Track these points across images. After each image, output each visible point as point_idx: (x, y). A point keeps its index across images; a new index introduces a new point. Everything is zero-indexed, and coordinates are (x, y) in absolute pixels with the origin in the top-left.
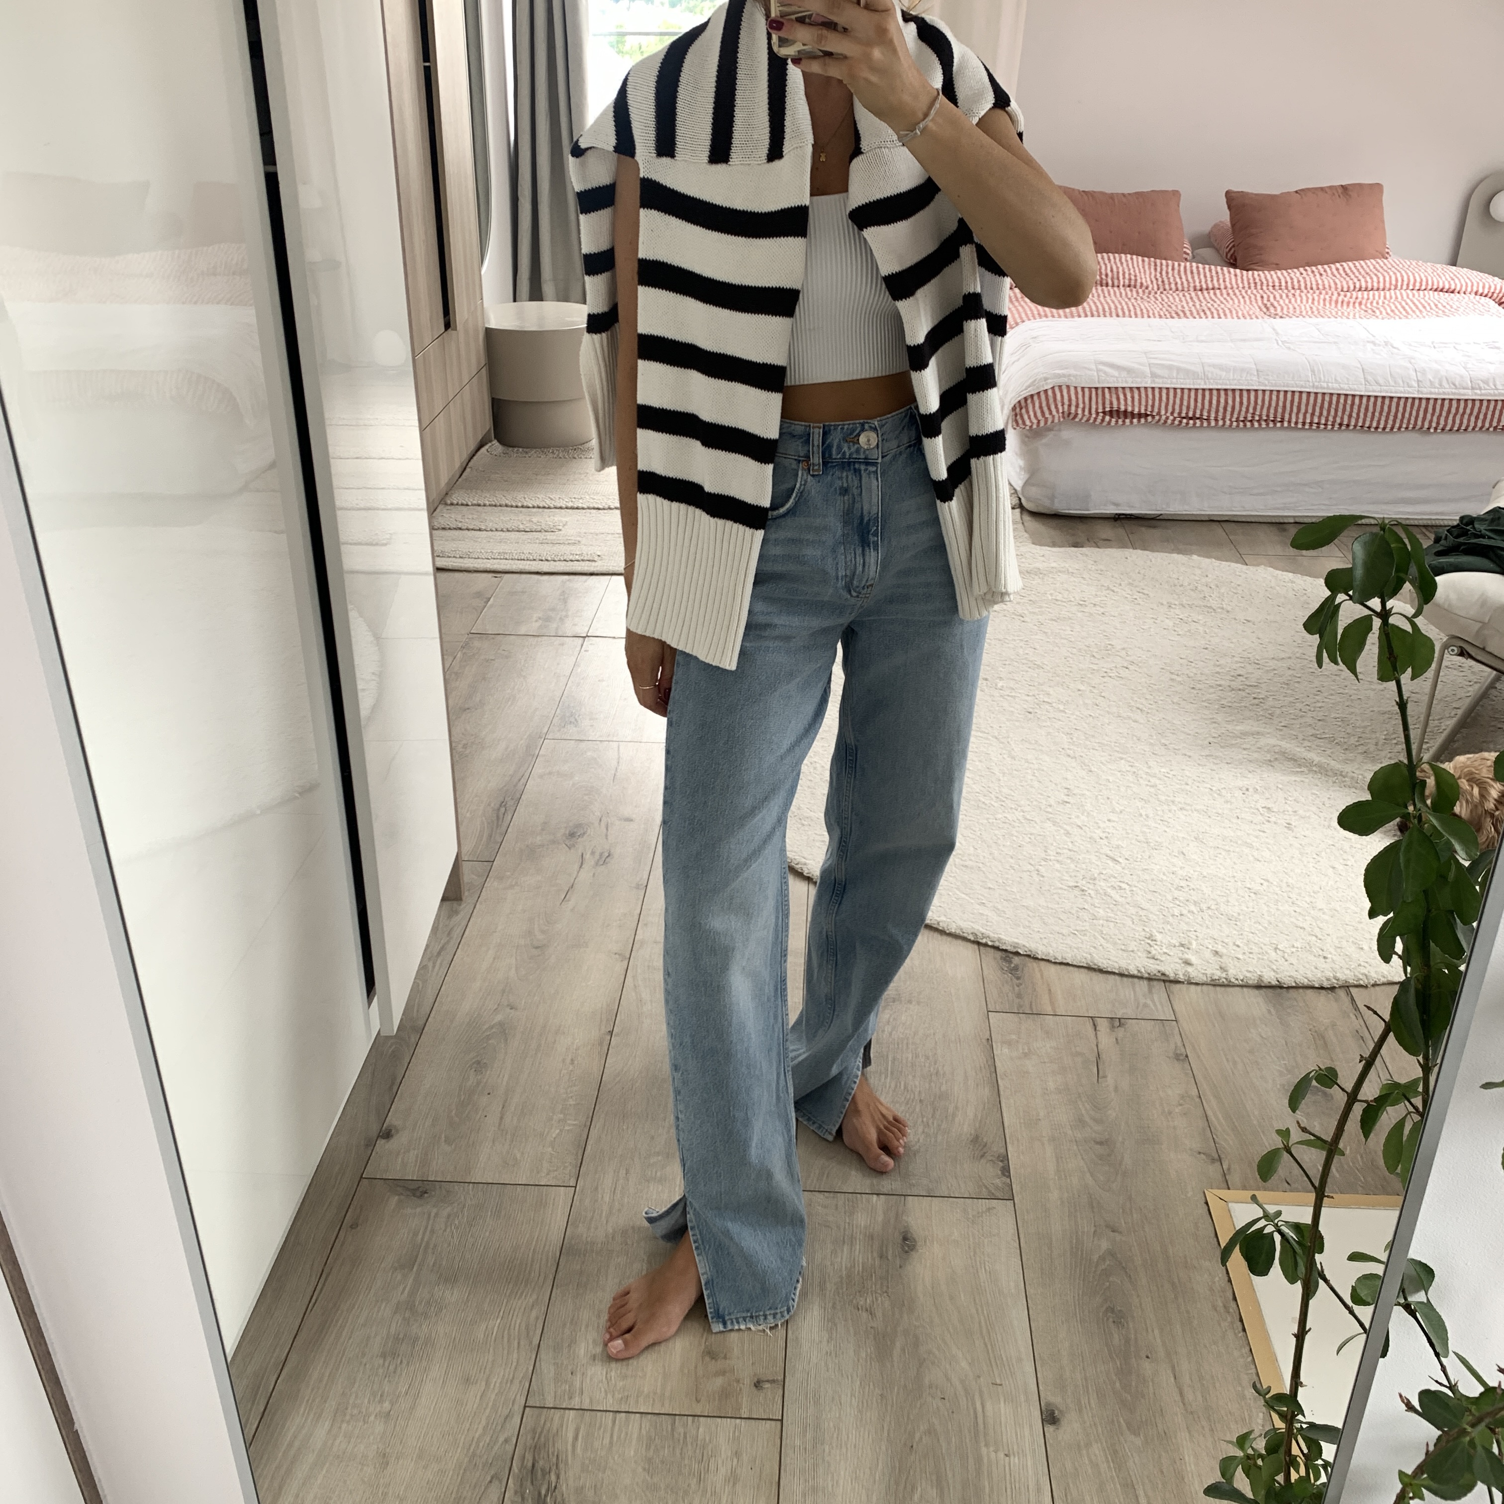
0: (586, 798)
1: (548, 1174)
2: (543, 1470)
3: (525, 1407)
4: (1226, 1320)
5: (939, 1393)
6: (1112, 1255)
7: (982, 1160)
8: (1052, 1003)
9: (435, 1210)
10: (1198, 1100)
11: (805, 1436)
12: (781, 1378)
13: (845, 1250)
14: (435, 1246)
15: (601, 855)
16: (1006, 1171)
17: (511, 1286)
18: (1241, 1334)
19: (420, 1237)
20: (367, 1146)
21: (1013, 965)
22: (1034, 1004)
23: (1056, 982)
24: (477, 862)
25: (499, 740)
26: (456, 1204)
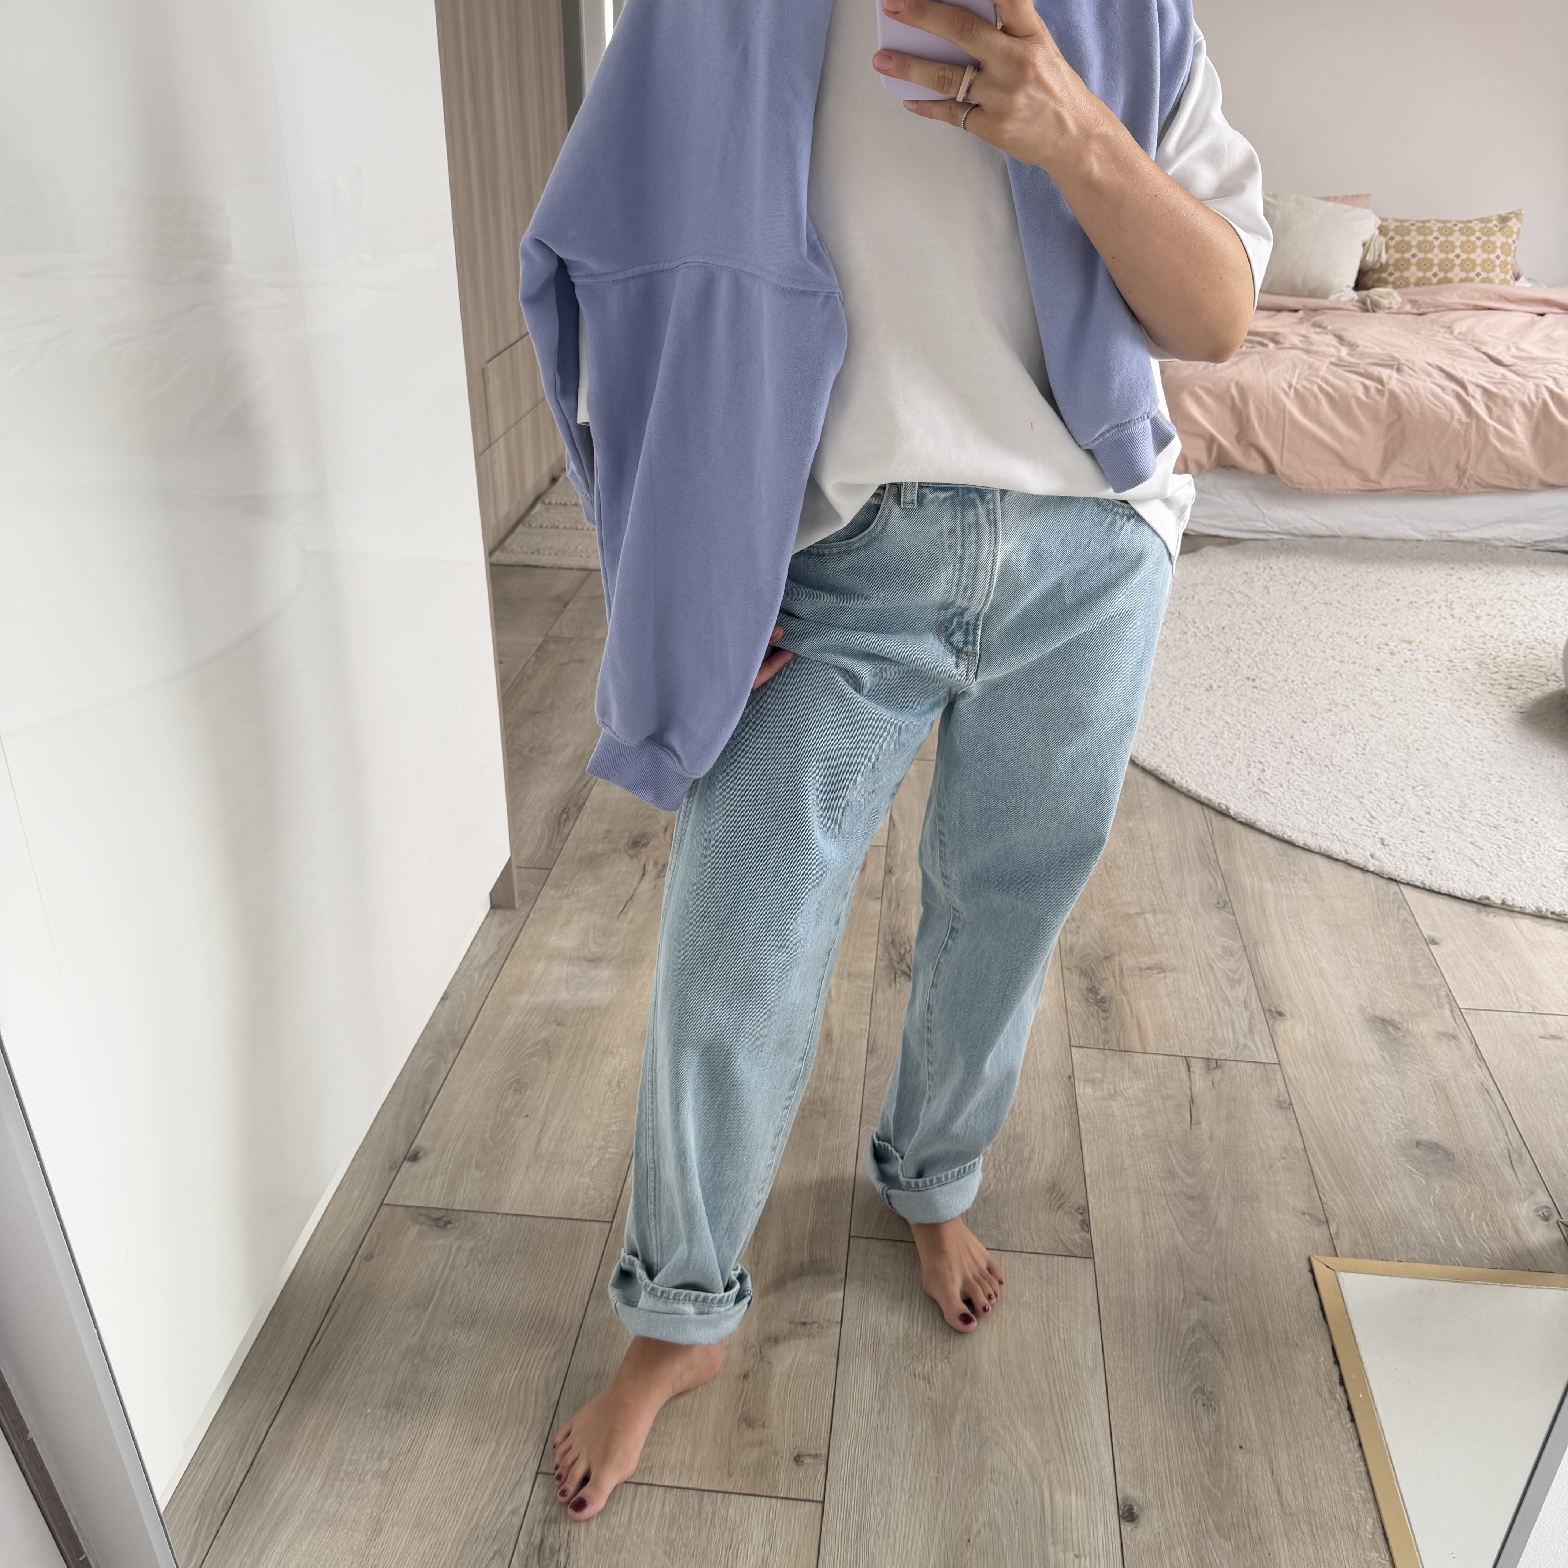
1: (583, 1207)
2: (552, 1548)
3: (537, 1473)
4: (1332, 1408)
5: (1002, 1479)
6: (1203, 1328)
7: (1059, 1212)
8: (1142, 1041)
9: (457, 1243)
10: (1302, 1153)
11: (847, 1521)
12: (824, 1452)
13: (903, 1307)
14: (454, 1284)
16: (1086, 1225)
17: (532, 1333)
18: (1350, 1425)
19: (439, 1273)
20: (391, 1168)
21: (1099, 997)
22: (1121, 1040)
23: (1147, 1017)
24: (534, 871)
25: (567, 745)
26: (481, 1237)
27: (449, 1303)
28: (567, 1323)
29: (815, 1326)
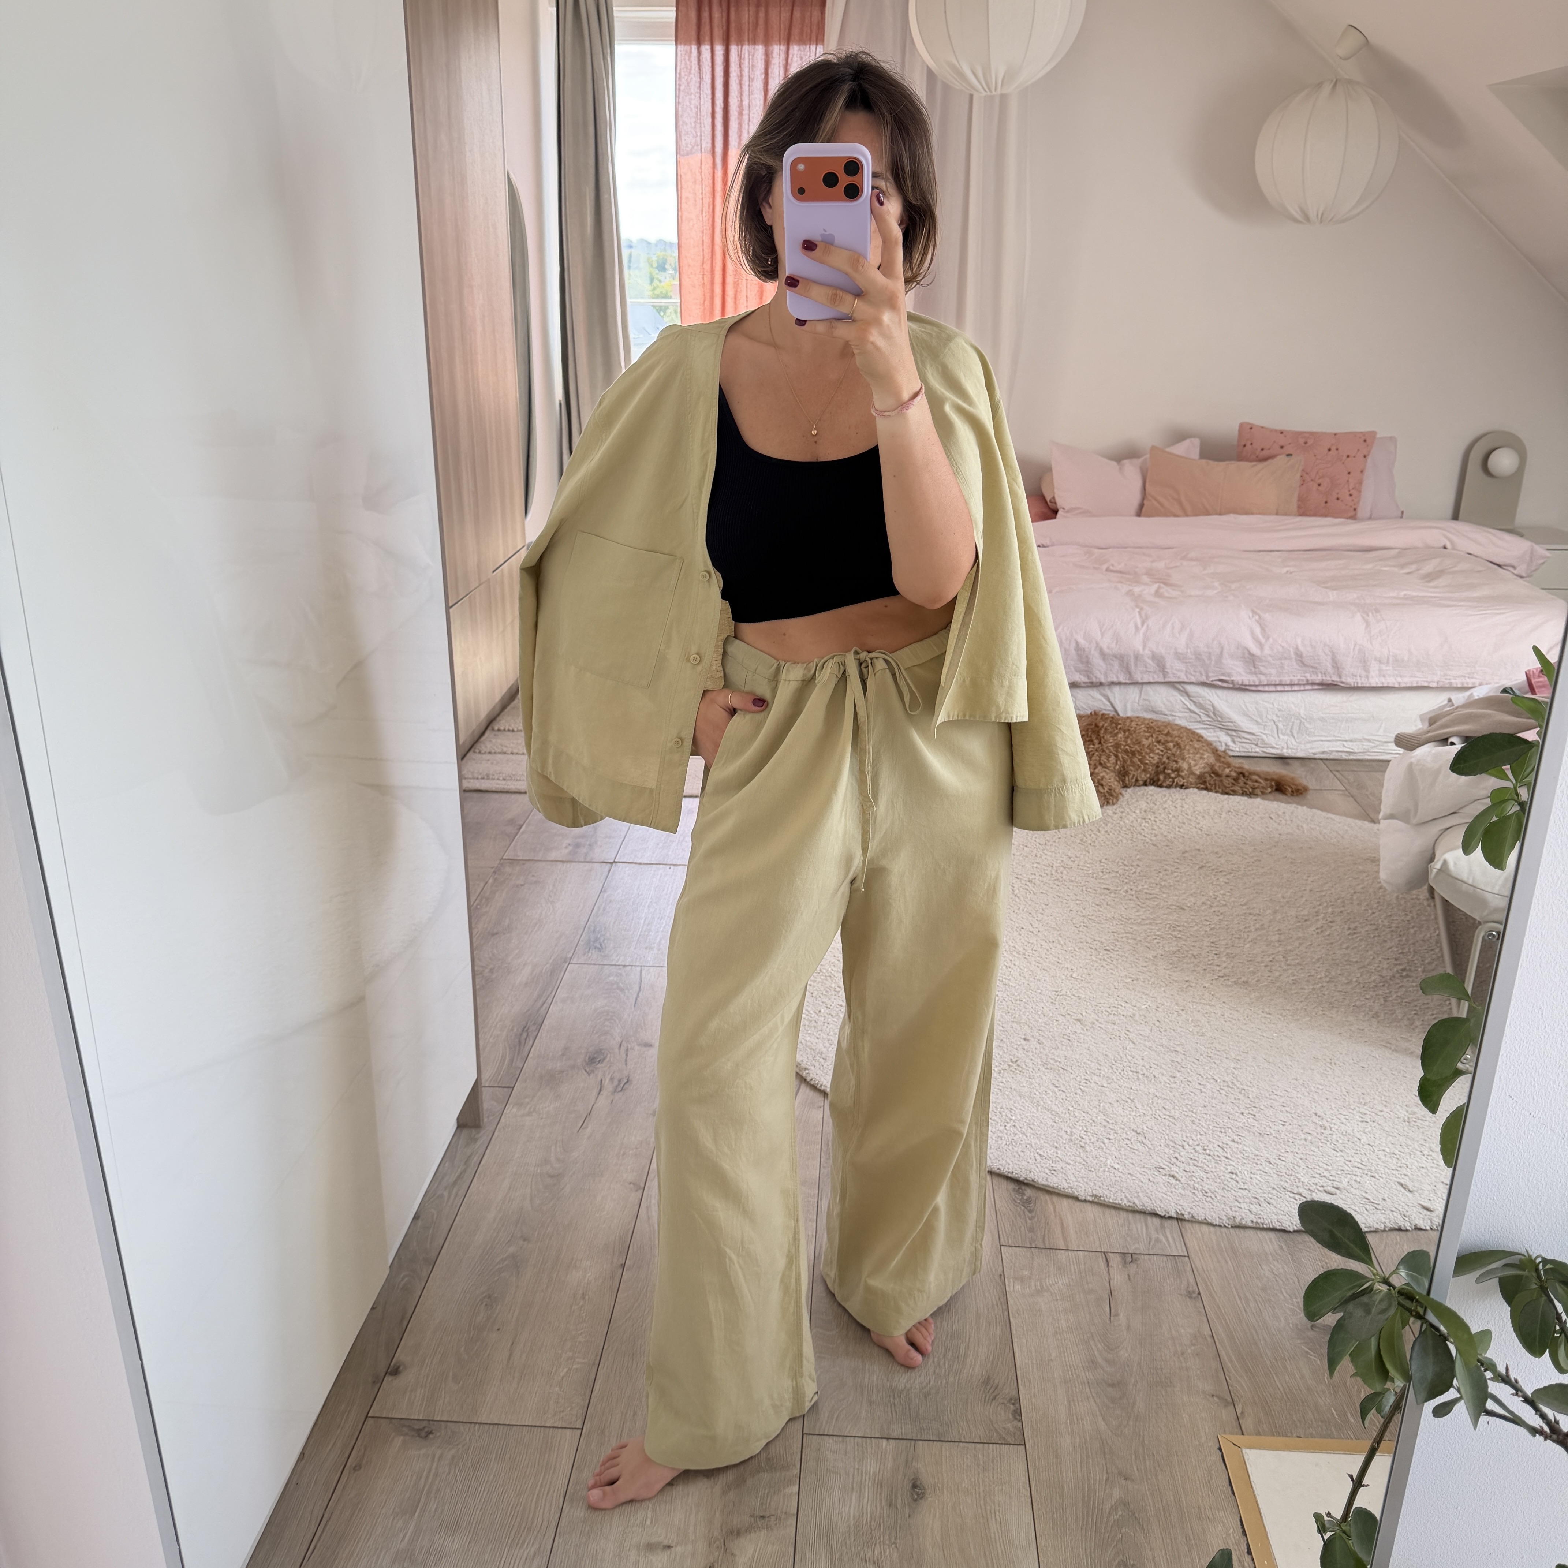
0: (607, 1023)
1: (554, 1415)
6: (1125, 1505)
7: (994, 1402)
8: (1064, 1238)
9: (438, 1453)
10: (1210, 1340)
13: (854, 1497)
14: (438, 1491)
15: (620, 1081)
16: (1017, 1414)
17: (513, 1535)
19: (423, 1480)
20: (374, 1382)
21: (1025, 1198)
22: (1046, 1238)
23: (1069, 1216)
24: (497, 1089)
25: (525, 965)
26: (460, 1446)
27: (433, 1509)
28: (545, 1523)
29: (773, 1518)
